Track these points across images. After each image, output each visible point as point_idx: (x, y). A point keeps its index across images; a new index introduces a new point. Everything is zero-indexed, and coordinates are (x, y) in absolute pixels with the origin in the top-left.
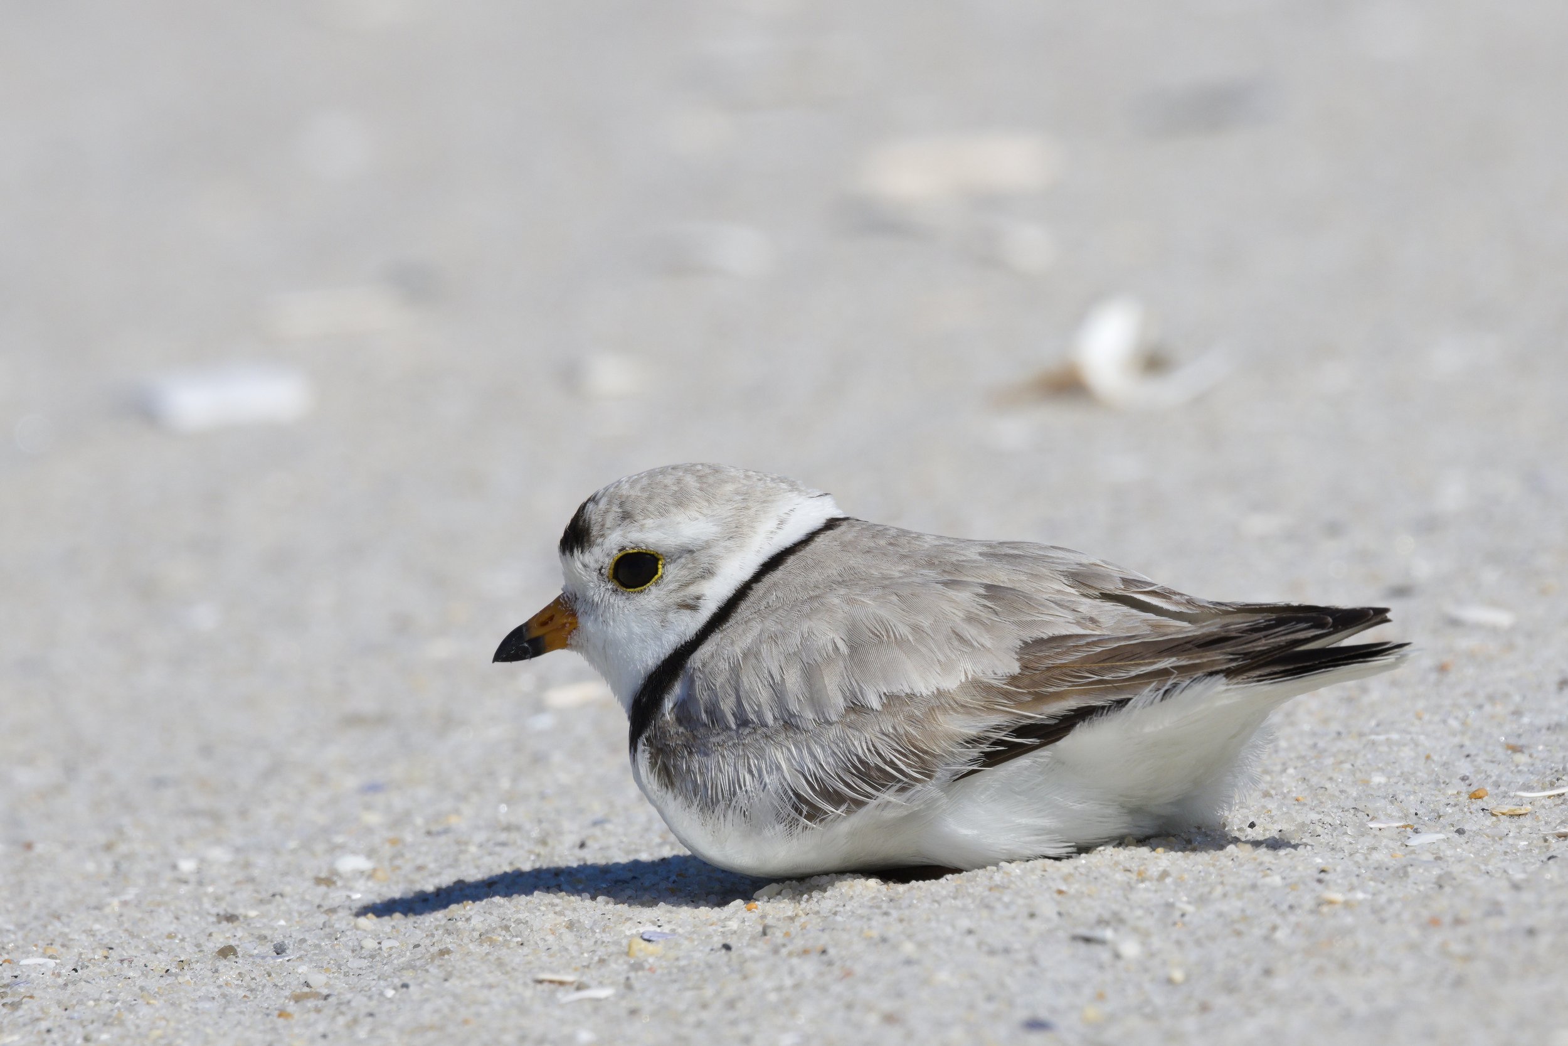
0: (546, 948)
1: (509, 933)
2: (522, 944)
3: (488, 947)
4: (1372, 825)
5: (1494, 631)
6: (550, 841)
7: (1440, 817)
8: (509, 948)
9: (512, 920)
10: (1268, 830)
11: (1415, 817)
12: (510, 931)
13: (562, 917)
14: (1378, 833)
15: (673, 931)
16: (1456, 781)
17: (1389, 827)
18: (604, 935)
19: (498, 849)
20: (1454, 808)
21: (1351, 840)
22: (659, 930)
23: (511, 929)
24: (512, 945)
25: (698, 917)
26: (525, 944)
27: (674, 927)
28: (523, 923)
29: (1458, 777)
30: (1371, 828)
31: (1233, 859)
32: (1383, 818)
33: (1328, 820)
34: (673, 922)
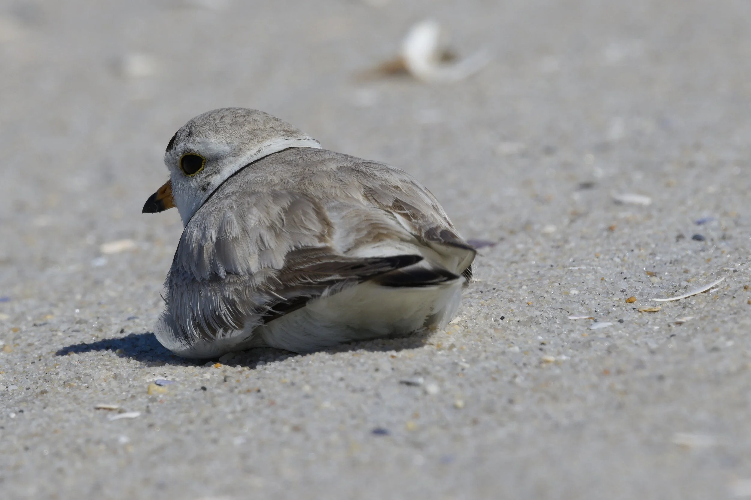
0: (102, 389)
1: (80, 381)
2: (88, 387)
3: (69, 389)
4: (570, 318)
5: (640, 207)
6: (104, 330)
7: (609, 313)
8: (80, 390)
9: (82, 374)
10: (512, 321)
11: (595, 313)
12: (81, 380)
13: (111, 372)
14: (574, 322)
15: (173, 380)
16: (618, 293)
17: (580, 319)
18: (134, 382)
19: (74, 334)
20: (617, 308)
21: (559, 326)
22: (165, 379)
23: (81, 379)
24: (82, 388)
25: (187, 372)
26: (90, 387)
27: (174, 377)
28: (89, 376)
29: (620, 290)
30: (570, 320)
31: (491, 338)
32: (576, 313)
33: (545, 315)
34: (174, 375)
